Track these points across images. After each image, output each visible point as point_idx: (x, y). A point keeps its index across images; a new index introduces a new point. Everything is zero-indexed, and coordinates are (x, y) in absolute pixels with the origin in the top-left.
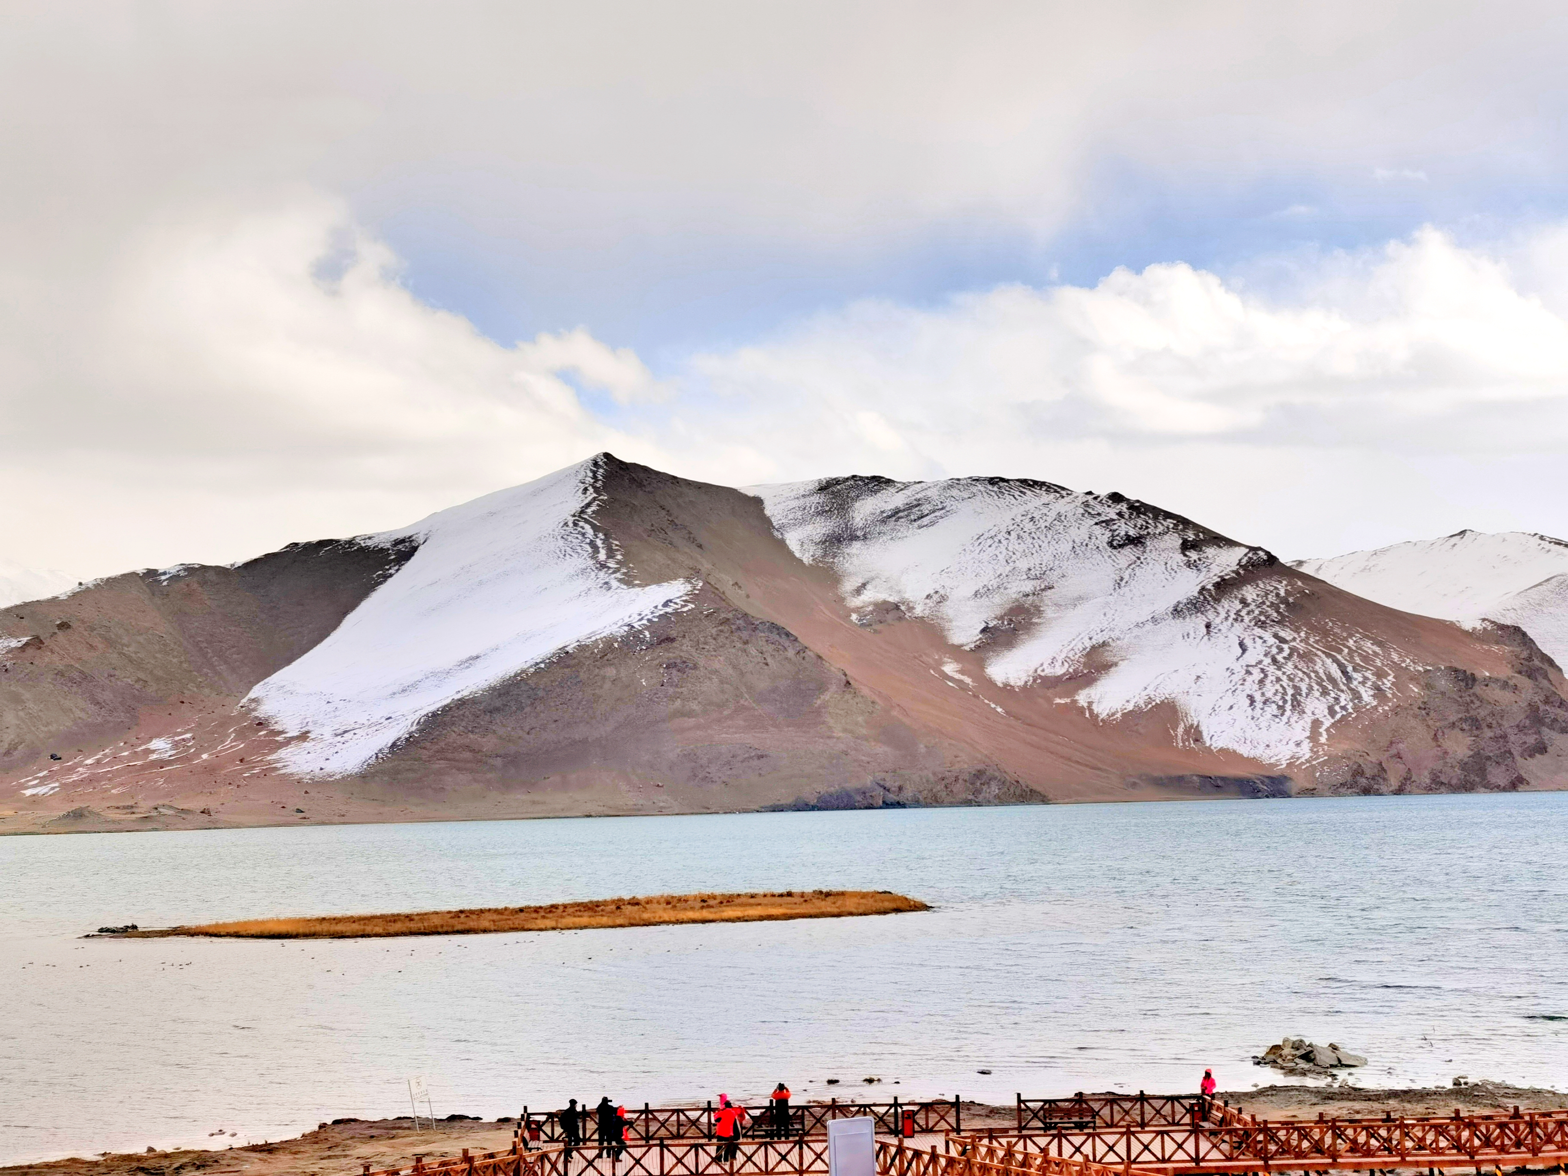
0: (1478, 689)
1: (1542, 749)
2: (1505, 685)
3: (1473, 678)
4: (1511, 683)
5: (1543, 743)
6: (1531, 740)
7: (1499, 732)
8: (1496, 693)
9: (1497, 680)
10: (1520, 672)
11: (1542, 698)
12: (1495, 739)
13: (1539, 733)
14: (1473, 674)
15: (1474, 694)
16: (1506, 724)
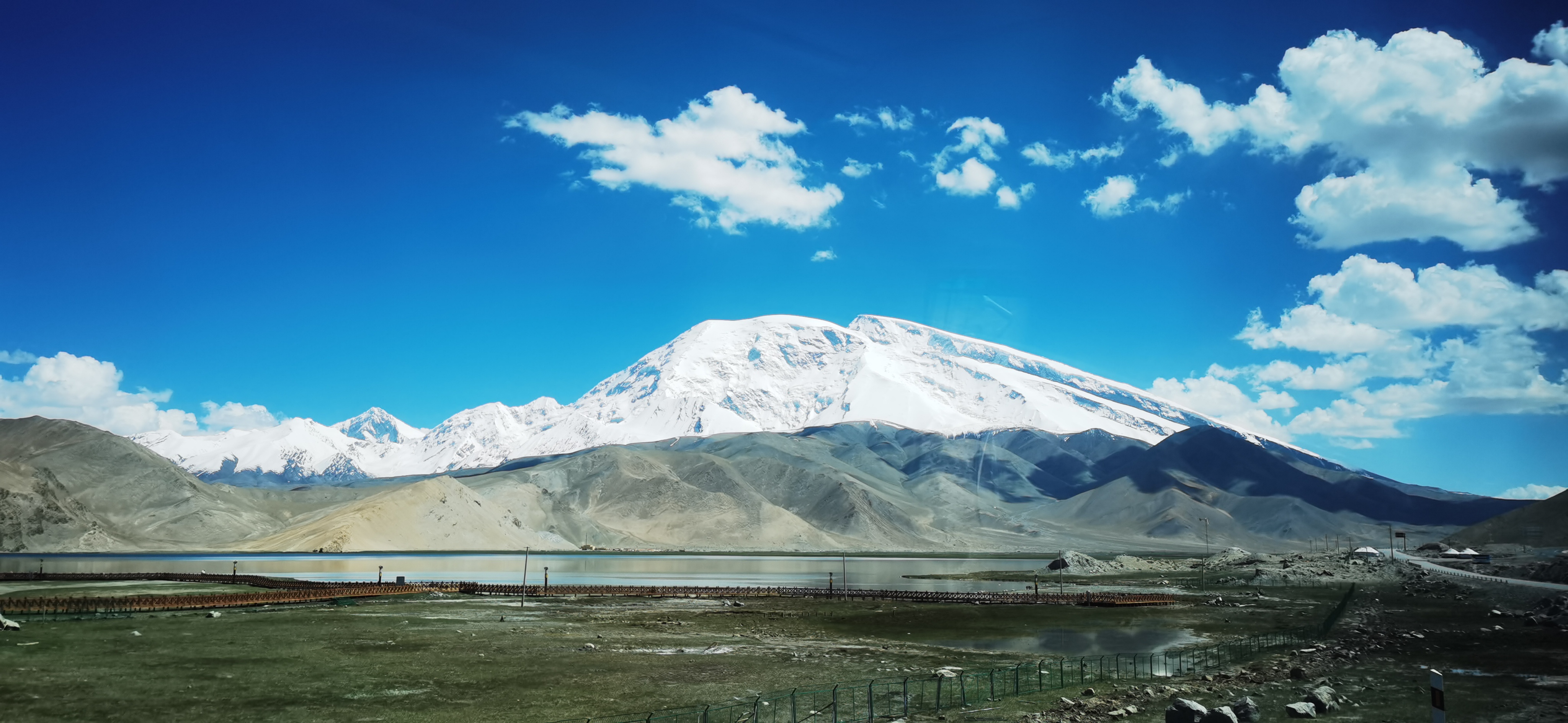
0: (9, 499)
1: (40, 531)
2: (25, 497)
3: (8, 493)
4: (29, 497)
5: (42, 528)
6: (34, 526)
7: (15, 522)
8: (20, 501)
9: (21, 495)
10: (37, 492)
11: (46, 505)
12: (12, 525)
13: (40, 523)
14: (8, 491)
15: (6, 501)
16: (22, 518)
